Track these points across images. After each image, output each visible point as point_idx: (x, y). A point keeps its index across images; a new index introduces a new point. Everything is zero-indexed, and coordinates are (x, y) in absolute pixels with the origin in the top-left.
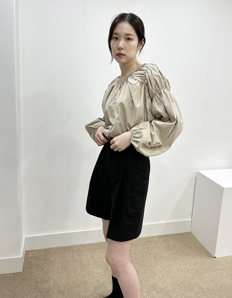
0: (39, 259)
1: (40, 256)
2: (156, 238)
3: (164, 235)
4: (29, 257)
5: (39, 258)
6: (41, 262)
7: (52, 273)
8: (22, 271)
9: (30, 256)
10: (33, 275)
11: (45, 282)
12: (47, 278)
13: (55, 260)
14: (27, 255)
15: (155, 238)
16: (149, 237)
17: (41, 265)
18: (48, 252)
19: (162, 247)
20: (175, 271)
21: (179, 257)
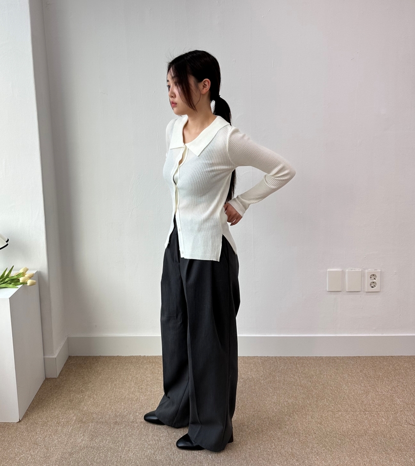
2: (260, 359)
3: (275, 357)
6: (83, 370)
7: (93, 384)
8: (57, 377)
11: (80, 392)
12: (85, 388)
13: (102, 370)
14: (70, 361)
15: (258, 359)
16: (249, 357)
17: (82, 374)
18: (96, 360)
19: (263, 372)
20: (266, 403)
21: (284, 387)
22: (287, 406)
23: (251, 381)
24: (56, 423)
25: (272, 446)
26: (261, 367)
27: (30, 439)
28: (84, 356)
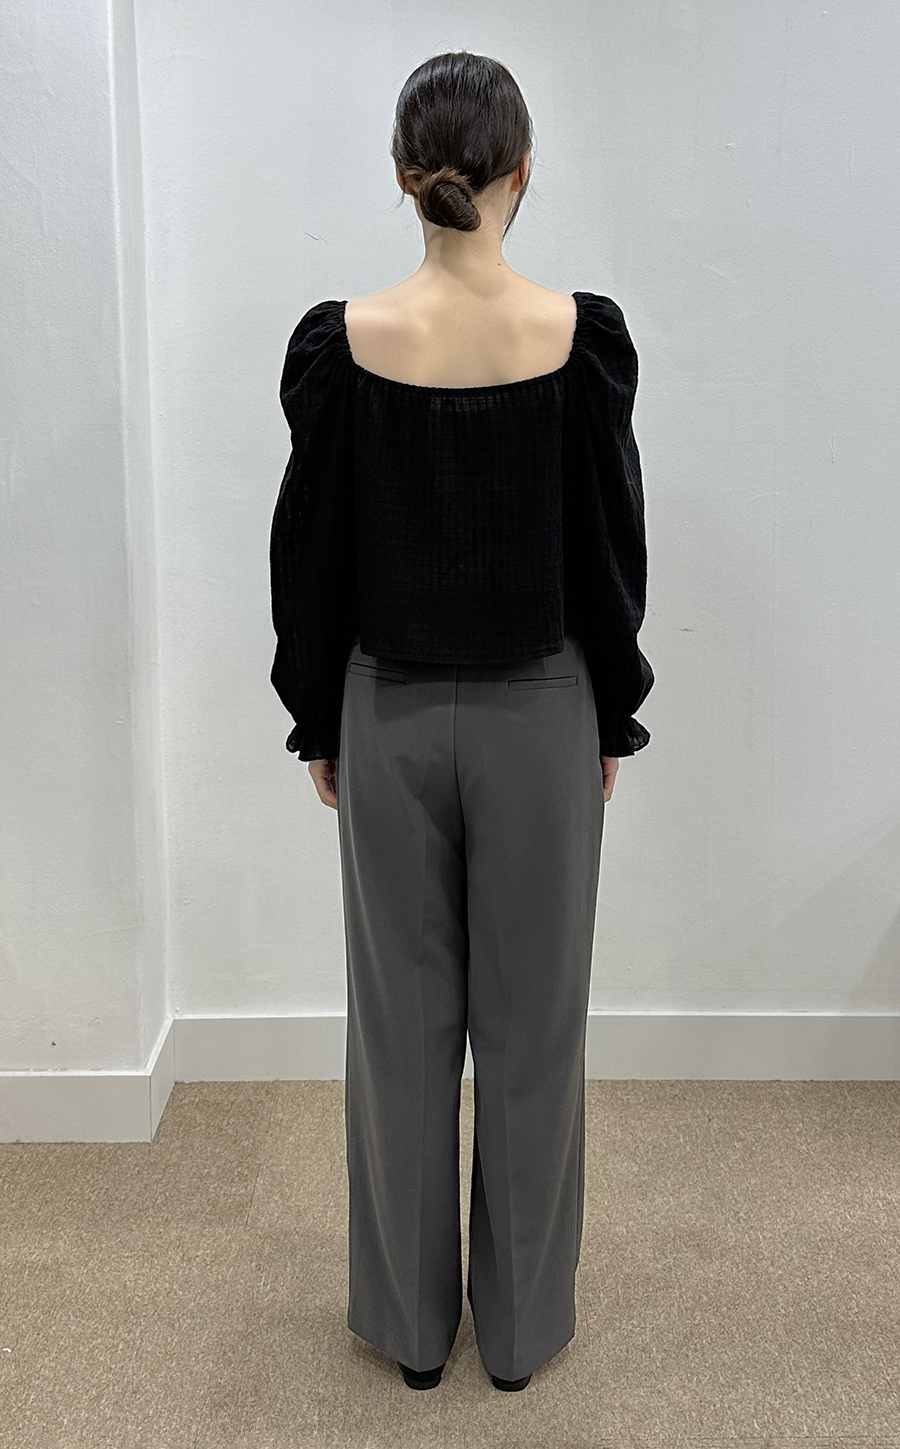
0: (228, 1112)
1: (233, 1103)
2: (790, 1087)
3: (837, 1083)
4: (186, 1101)
5: (226, 1109)
6: (231, 1121)
7: (271, 1157)
8: (149, 1141)
9: (193, 1099)
10: (191, 1157)
11: (236, 1179)
12: (248, 1168)
13: (291, 1120)
14: (181, 1096)
15: (783, 1089)
16: (753, 1082)
17: (230, 1131)
18: (267, 1093)
19: (803, 1122)
20: (822, 1201)
21: (871, 1162)
22: (885, 1211)
23: (769, 1146)
24: (178, 1259)
25: (851, 1309)
26: (794, 1108)
27: (110, 1299)
28: (225, 1083)
